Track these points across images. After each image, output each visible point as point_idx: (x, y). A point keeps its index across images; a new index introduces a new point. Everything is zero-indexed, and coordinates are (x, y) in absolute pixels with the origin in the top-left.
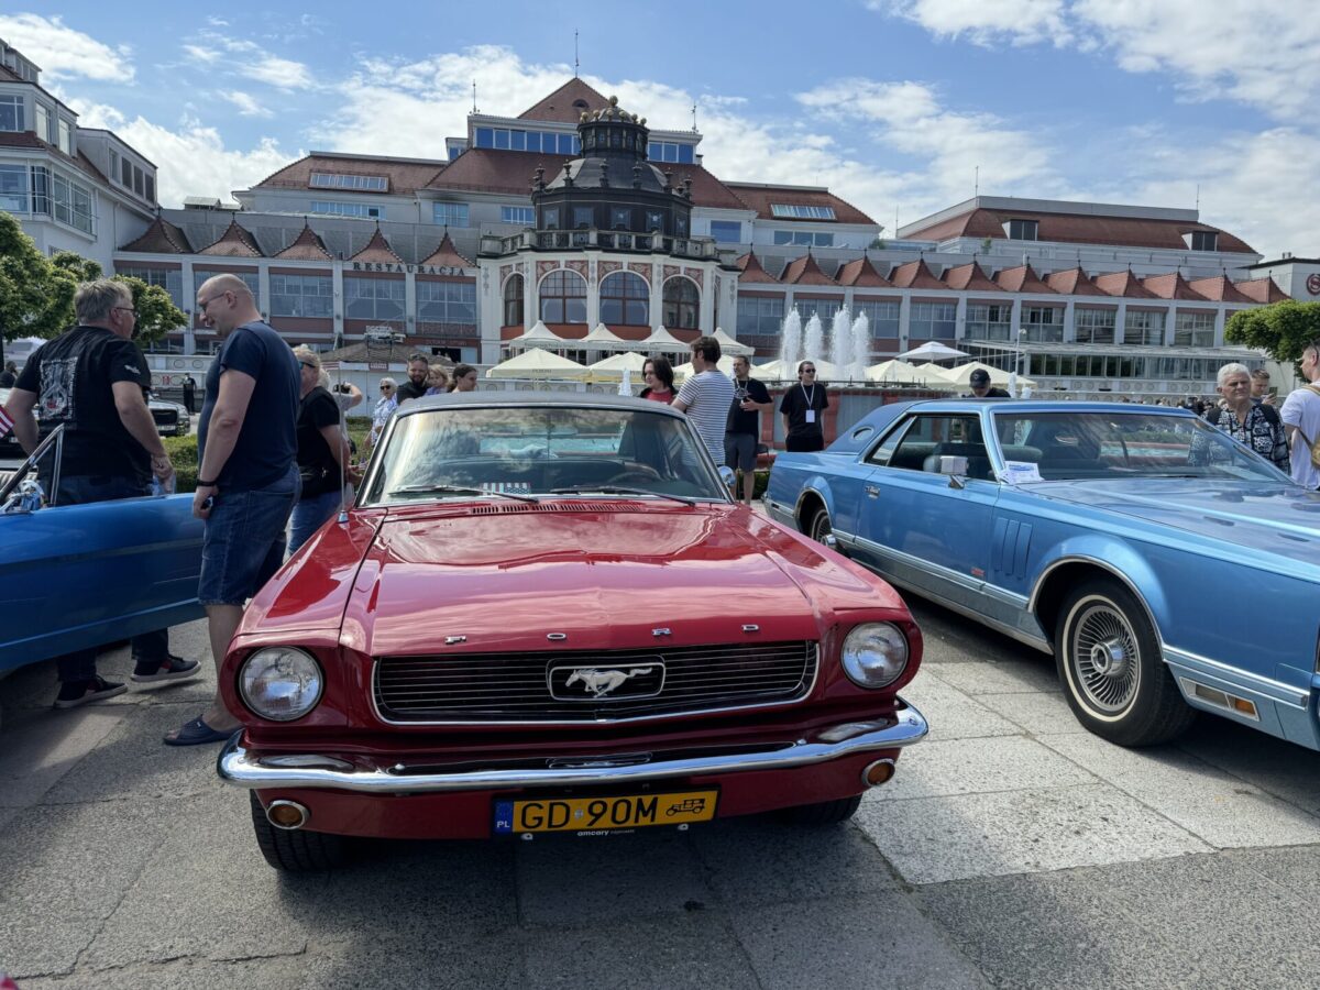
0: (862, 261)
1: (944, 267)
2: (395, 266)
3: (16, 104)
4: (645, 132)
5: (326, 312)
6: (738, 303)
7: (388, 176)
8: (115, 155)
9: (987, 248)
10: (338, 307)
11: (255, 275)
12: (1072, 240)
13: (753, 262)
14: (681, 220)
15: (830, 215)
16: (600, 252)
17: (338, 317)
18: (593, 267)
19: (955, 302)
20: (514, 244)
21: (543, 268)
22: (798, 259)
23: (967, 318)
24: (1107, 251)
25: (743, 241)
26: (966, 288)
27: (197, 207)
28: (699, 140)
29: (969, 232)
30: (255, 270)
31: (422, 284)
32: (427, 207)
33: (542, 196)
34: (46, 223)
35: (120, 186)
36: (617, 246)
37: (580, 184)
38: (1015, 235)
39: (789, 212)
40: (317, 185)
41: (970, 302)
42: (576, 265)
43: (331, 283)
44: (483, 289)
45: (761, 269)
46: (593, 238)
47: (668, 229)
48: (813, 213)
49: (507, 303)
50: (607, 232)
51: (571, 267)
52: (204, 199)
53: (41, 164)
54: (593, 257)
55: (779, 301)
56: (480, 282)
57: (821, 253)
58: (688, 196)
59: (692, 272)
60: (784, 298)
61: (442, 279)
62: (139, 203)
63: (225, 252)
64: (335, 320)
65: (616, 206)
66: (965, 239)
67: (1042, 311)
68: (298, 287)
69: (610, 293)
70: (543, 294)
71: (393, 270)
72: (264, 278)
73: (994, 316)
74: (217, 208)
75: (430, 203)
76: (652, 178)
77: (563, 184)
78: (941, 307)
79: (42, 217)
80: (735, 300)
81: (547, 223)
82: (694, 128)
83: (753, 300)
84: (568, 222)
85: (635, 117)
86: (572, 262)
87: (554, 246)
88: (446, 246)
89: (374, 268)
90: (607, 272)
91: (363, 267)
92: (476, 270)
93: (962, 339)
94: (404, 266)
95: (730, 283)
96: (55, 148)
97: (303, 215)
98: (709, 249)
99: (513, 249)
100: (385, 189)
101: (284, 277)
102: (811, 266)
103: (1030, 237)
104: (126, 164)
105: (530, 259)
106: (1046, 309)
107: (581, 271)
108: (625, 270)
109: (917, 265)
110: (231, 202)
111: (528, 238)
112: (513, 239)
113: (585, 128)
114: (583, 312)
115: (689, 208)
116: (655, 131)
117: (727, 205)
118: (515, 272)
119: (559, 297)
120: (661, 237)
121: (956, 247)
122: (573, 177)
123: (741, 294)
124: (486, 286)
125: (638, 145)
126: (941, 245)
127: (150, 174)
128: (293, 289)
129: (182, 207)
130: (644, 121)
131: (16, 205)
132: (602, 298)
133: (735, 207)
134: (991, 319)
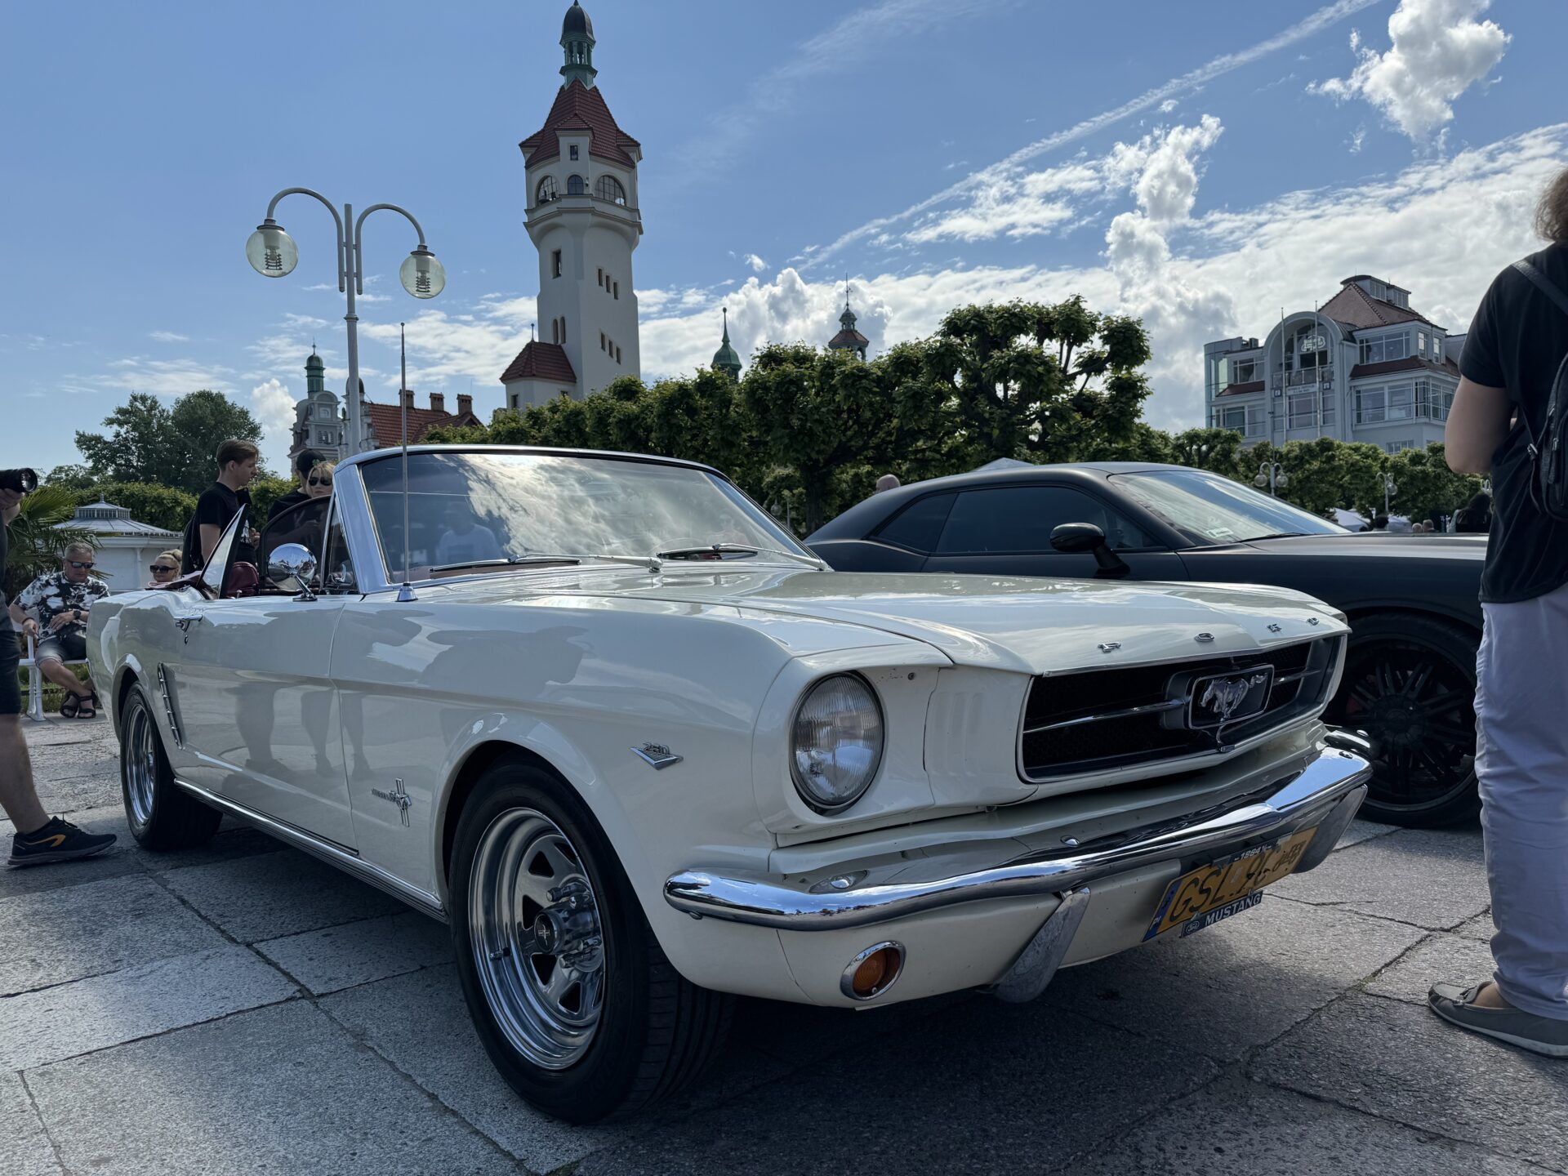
3: (1405, 338)
34: (1425, 423)
53: (1422, 380)
79: (1424, 420)
96: (1430, 362)
131: (1403, 414)
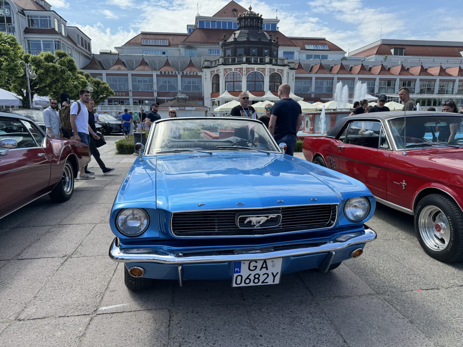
0: (340, 65)
1: (370, 66)
2: (174, 72)
3: (48, 19)
4: (262, 19)
5: (152, 90)
6: (295, 81)
7: (168, 40)
8: (78, 36)
9: (385, 59)
10: (155, 87)
11: (127, 77)
12: (417, 55)
13: (300, 66)
14: (275, 51)
15: (327, 48)
16: (247, 64)
17: (155, 91)
18: (244, 70)
19: (375, 79)
20: (215, 63)
21: (226, 71)
22: (316, 65)
23: (379, 85)
24: (431, 58)
25: (295, 58)
26: (379, 74)
27: (104, 53)
28: (278, 22)
29: (378, 53)
30: (127, 75)
31: (183, 78)
32: (183, 50)
33: (225, 45)
35: (80, 47)
36: (253, 62)
37: (239, 40)
38: (396, 54)
39: (312, 47)
40: (145, 44)
41: (380, 79)
42: (238, 70)
43: (152, 79)
44: (205, 80)
45: (303, 68)
46: (244, 59)
47: (271, 55)
48: (320, 47)
49: (213, 84)
50: (249, 57)
51: (236, 70)
52: (106, 50)
54: (245, 66)
55: (310, 80)
56: (203, 77)
57: (324, 62)
58: (277, 42)
59: (279, 71)
60: (311, 79)
61: (190, 76)
62: (87, 53)
63: (116, 69)
64: (154, 92)
65: (252, 47)
66: (377, 56)
67: (407, 82)
68: (141, 81)
69: (250, 80)
70: (226, 81)
71: (173, 74)
72: (130, 77)
73: (389, 84)
74: (110, 53)
75: (184, 49)
76: (265, 36)
77: (233, 40)
78: (369, 81)
80: (294, 80)
81: (227, 54)
82: (277, 17)
83: (300, 80)
84: (235, 54)
85: (258, 14)
86: (237, 68)
87: (230, 63)
88: (191, 64)
89: (167, 73)
90: (249, 72)
91: (163, 73)
92: (202, 73)
93: (377, 93)
94: (177, 72)
95: (292, 75)
96: (61, 33)
97: (142, 55)
98: (286, 62)
99: (215, 65)
100: (168, 44)
101: (137, 77)
102: (322, 67)
103: (401, 54)
104: (82, 39)
105: (222, 68)
106: (408, 81)
107: (240, 72)
108: (256, 71)
109: (360, 66)
110: (114, 51)
111: (221, 60)
112: (215, 61)
113: (240, 19)
114: (240, 87)
115: (278, 47)
116: (266, 19)
117: (289, 46)
118: (216, 73)
119: (232, 82)
120: (269, 58)
121: (373, 58)
122: (236, 37)
123: (296, 78)
124: (206, 78)
125: (259, 25)
126: (367, 58)
127: (89, 42)
128: (140, 81)
129: (99, 53)
130: (261, 16)
132: (247, 81)
133: (292, 46)
134: (388, 86)
